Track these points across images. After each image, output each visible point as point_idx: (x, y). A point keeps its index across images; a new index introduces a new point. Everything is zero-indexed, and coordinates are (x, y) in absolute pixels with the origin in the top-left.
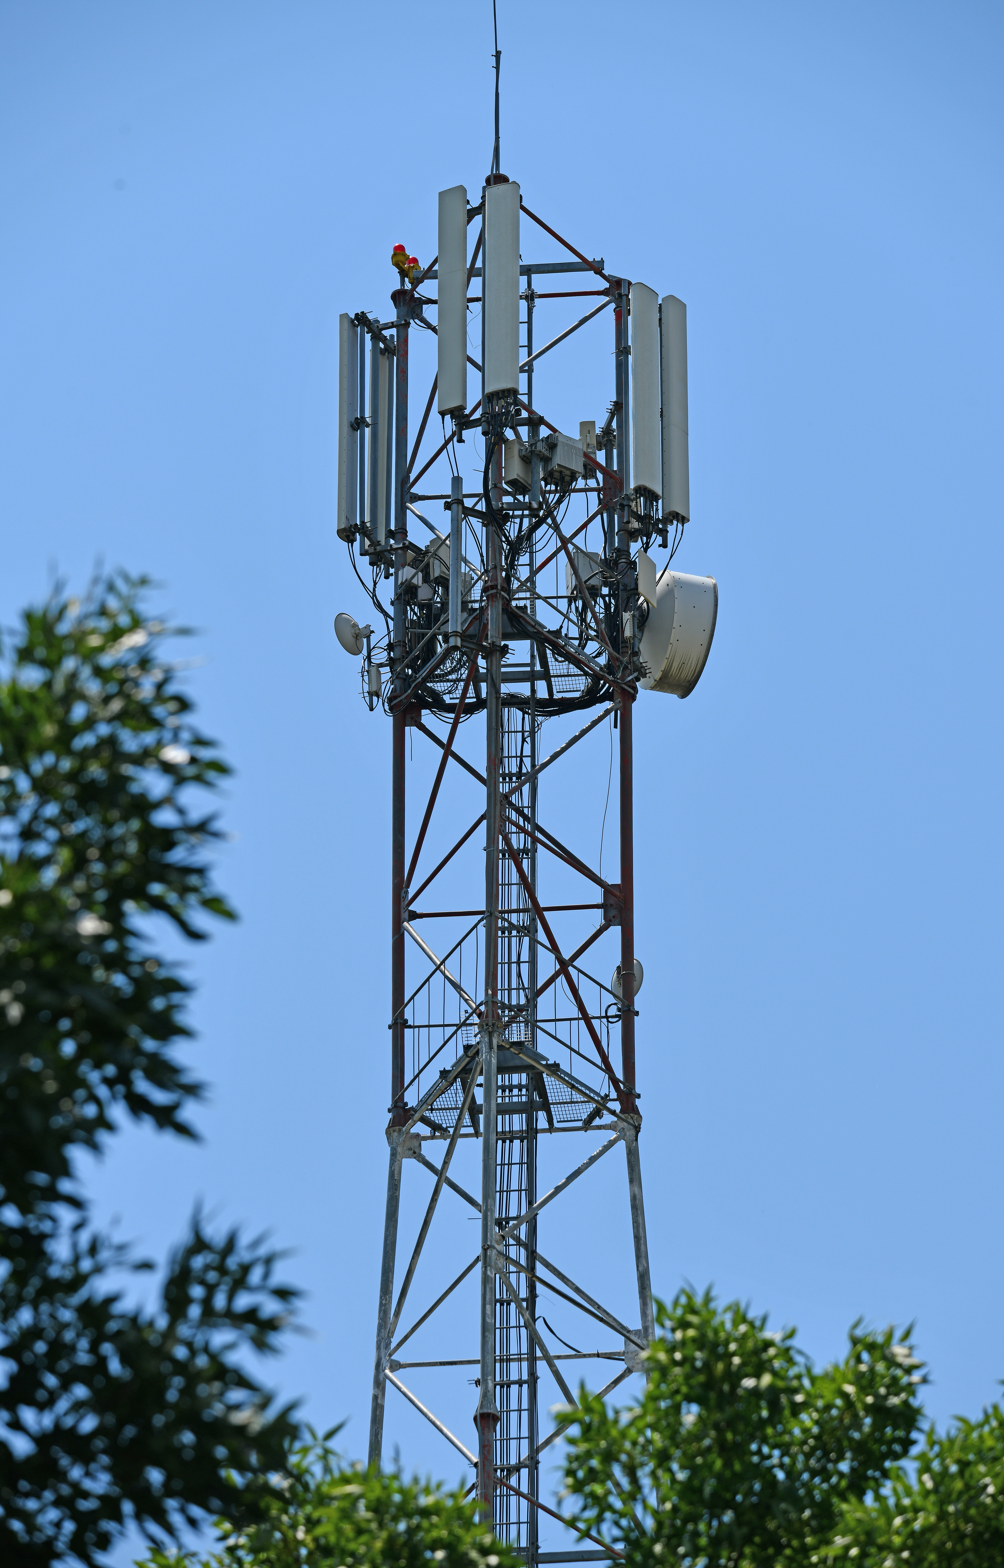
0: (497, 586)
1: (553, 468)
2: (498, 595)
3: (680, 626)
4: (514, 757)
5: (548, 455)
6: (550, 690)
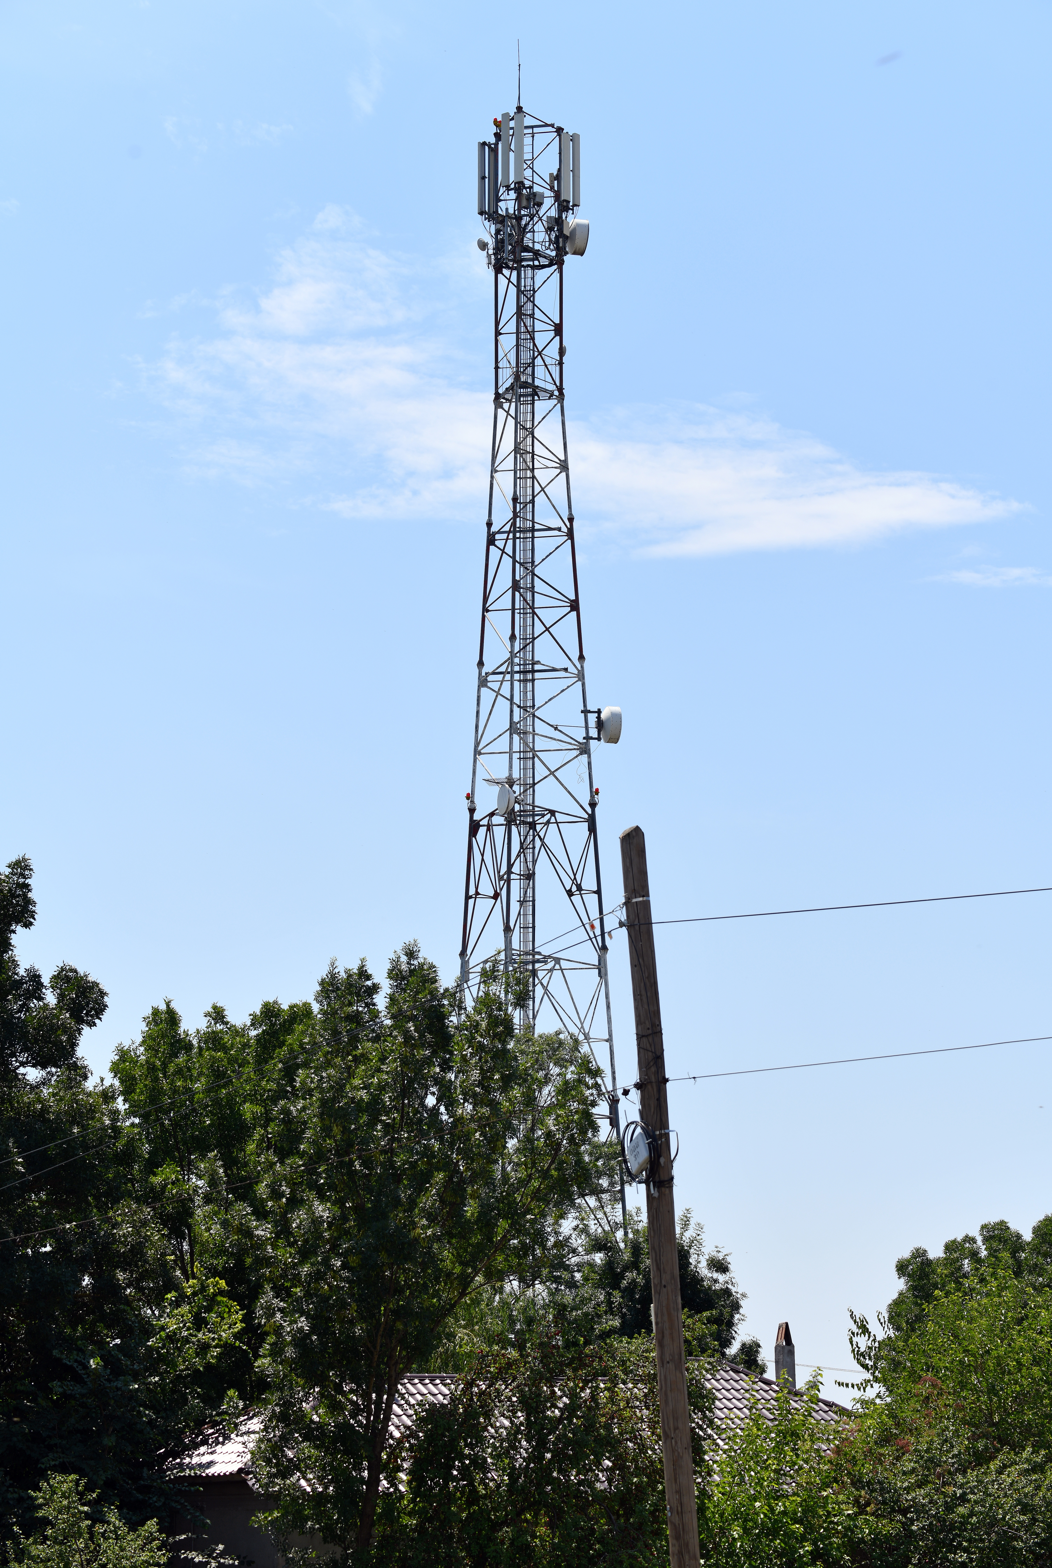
0: (520, 241)
1: (537, 202)
2: (521, 244)
3: (577, 238)
5: (535, 198)
6: (539, 263)
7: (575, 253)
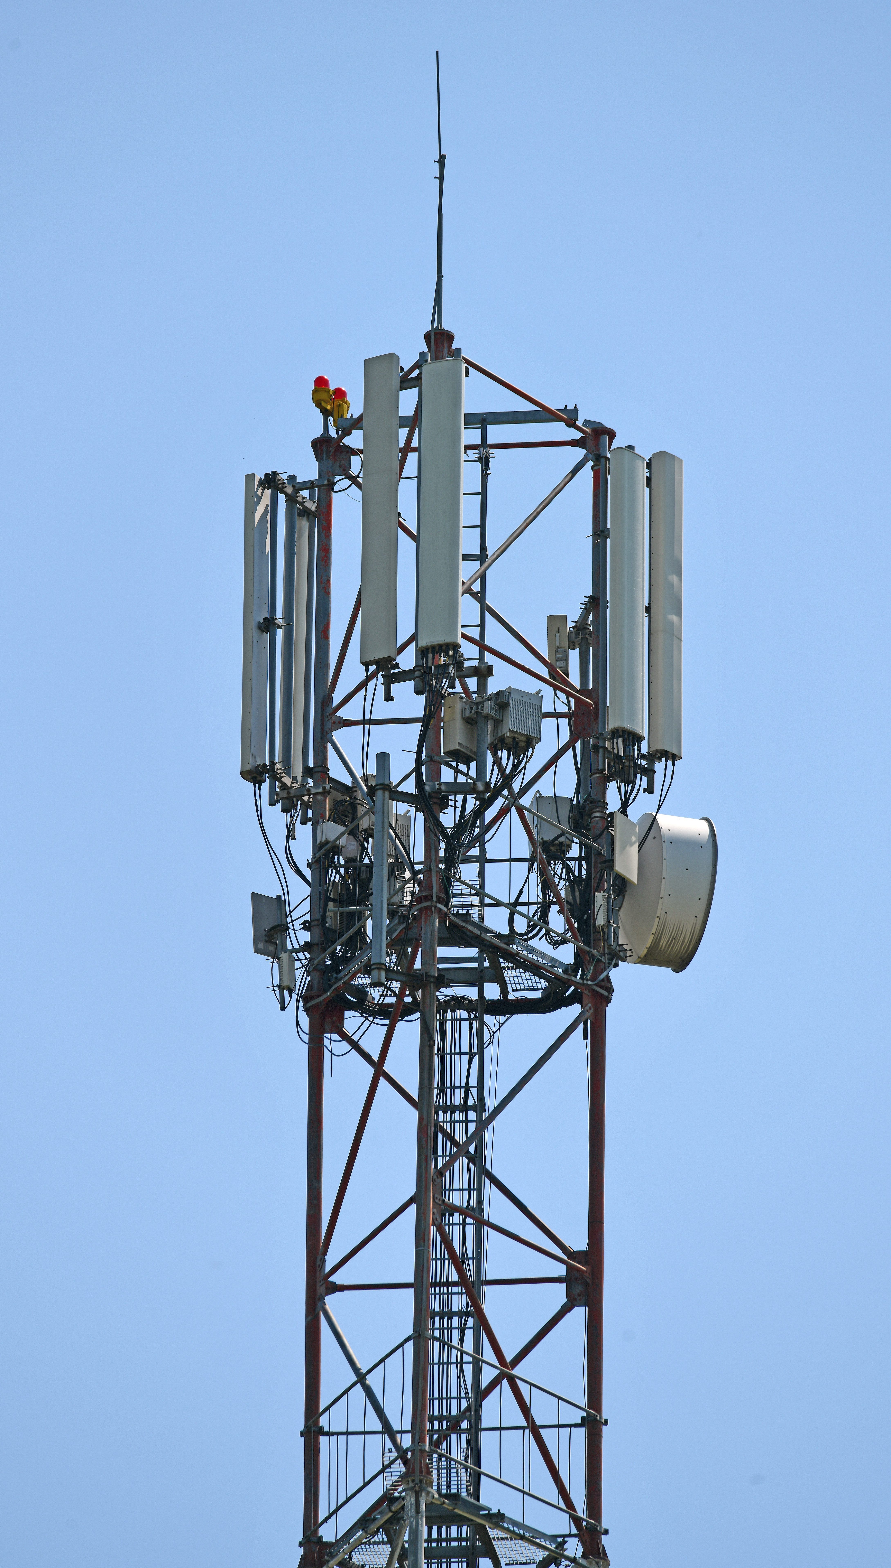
0: (432, 896)
1: (504, 735)
2: (433, 908)
3: (669, 895)
4: (457, 1087)
5: (498, 717)
6: (504, 990)
7: (651, 958)
